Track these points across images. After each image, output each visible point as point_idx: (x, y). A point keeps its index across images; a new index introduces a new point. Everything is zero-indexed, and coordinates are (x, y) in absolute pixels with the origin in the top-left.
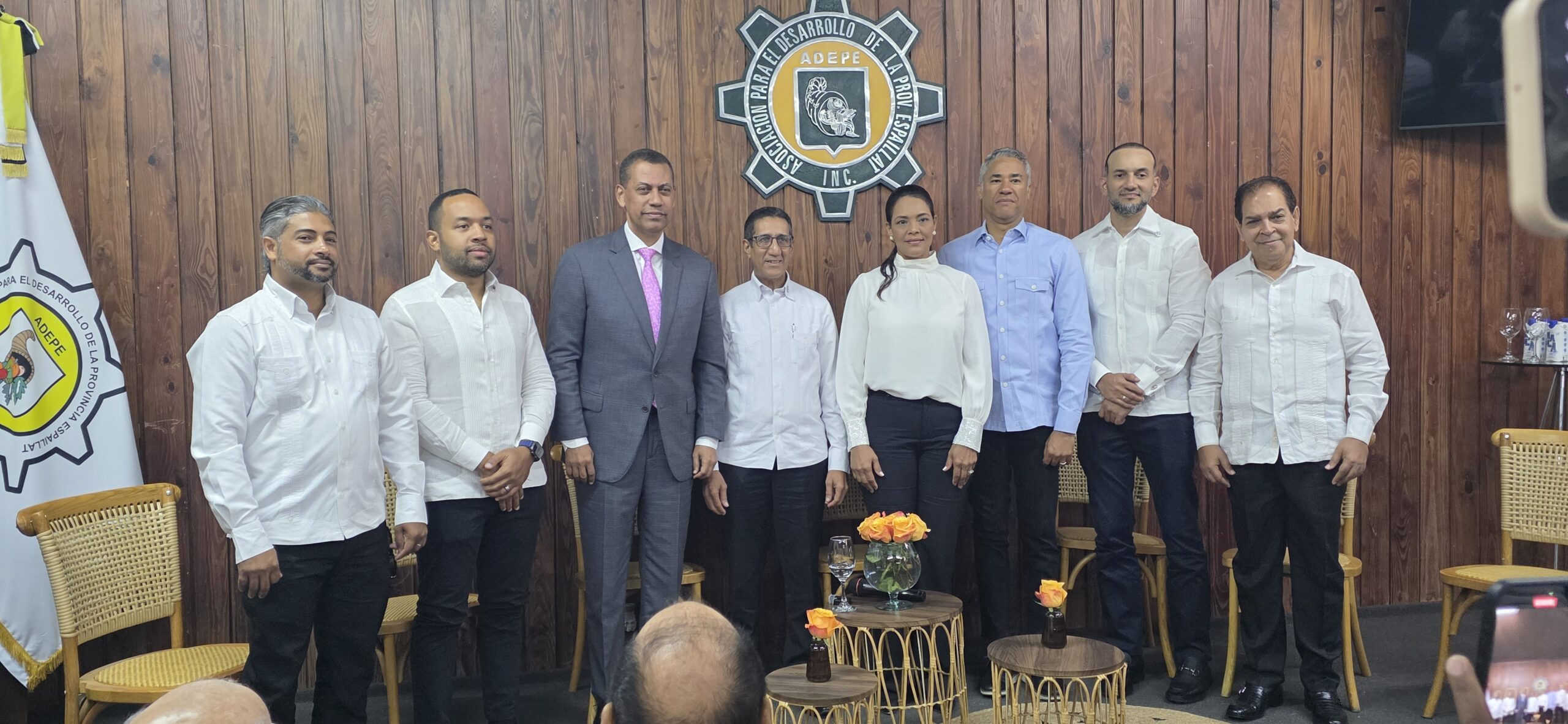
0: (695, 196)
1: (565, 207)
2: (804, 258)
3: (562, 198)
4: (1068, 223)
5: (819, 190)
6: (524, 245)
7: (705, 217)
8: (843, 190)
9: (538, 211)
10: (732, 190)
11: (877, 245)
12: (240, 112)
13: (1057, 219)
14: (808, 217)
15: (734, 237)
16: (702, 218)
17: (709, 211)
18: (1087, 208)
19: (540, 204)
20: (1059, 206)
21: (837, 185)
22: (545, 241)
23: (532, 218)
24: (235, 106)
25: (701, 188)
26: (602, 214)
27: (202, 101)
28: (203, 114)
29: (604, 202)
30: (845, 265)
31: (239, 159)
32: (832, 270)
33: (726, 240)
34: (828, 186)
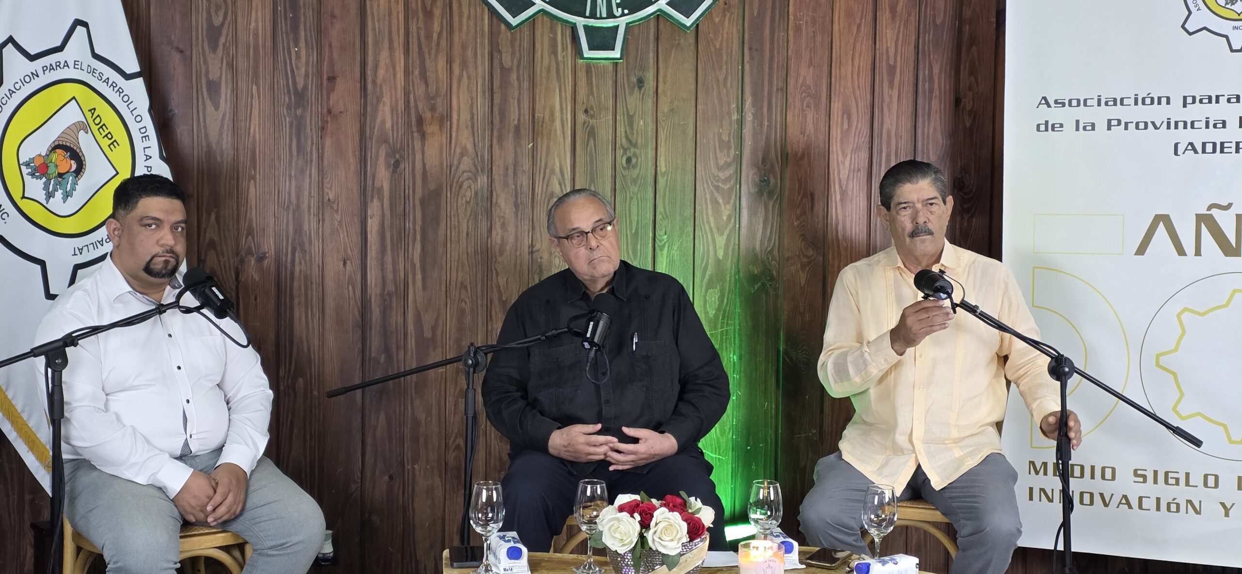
0: (421, 24)
1: (256, 35)
2: (558, 107)
3: (253, 25)
4: (898, 71)
5: (580, 21)
6: (204, 81)
7: (433, 52)
8: (610, 23)
9: (222, 40)
10: (469, 17)
11: (651, 93)
13: (884, 63)
14: (565, 54)
15: (469, 78)
16: (429, 53)
17: (438, 44)
18: (924, 51)
19: (224, 31)
20: (887, 48)
21: (604, 15)
22: (229, 77)
23: (214, 49)
25: (428, 14)
26: (302, 43)
29: (305, 30)
30: (610, 117)
32: (592, 122)
33: (459, 82)
34: (593, 16)
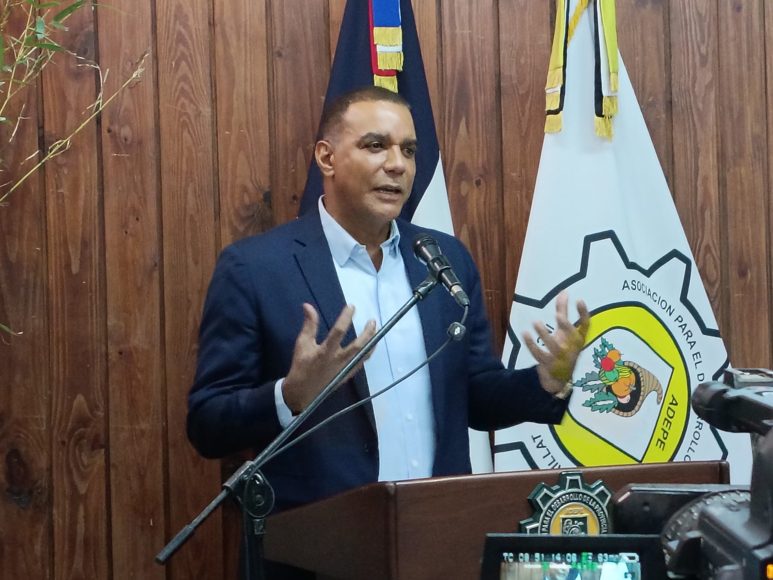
12: (750, 55)
24: (745, 46)
27: (703, 41)
28: (704, 60)
31: (749, 119)
